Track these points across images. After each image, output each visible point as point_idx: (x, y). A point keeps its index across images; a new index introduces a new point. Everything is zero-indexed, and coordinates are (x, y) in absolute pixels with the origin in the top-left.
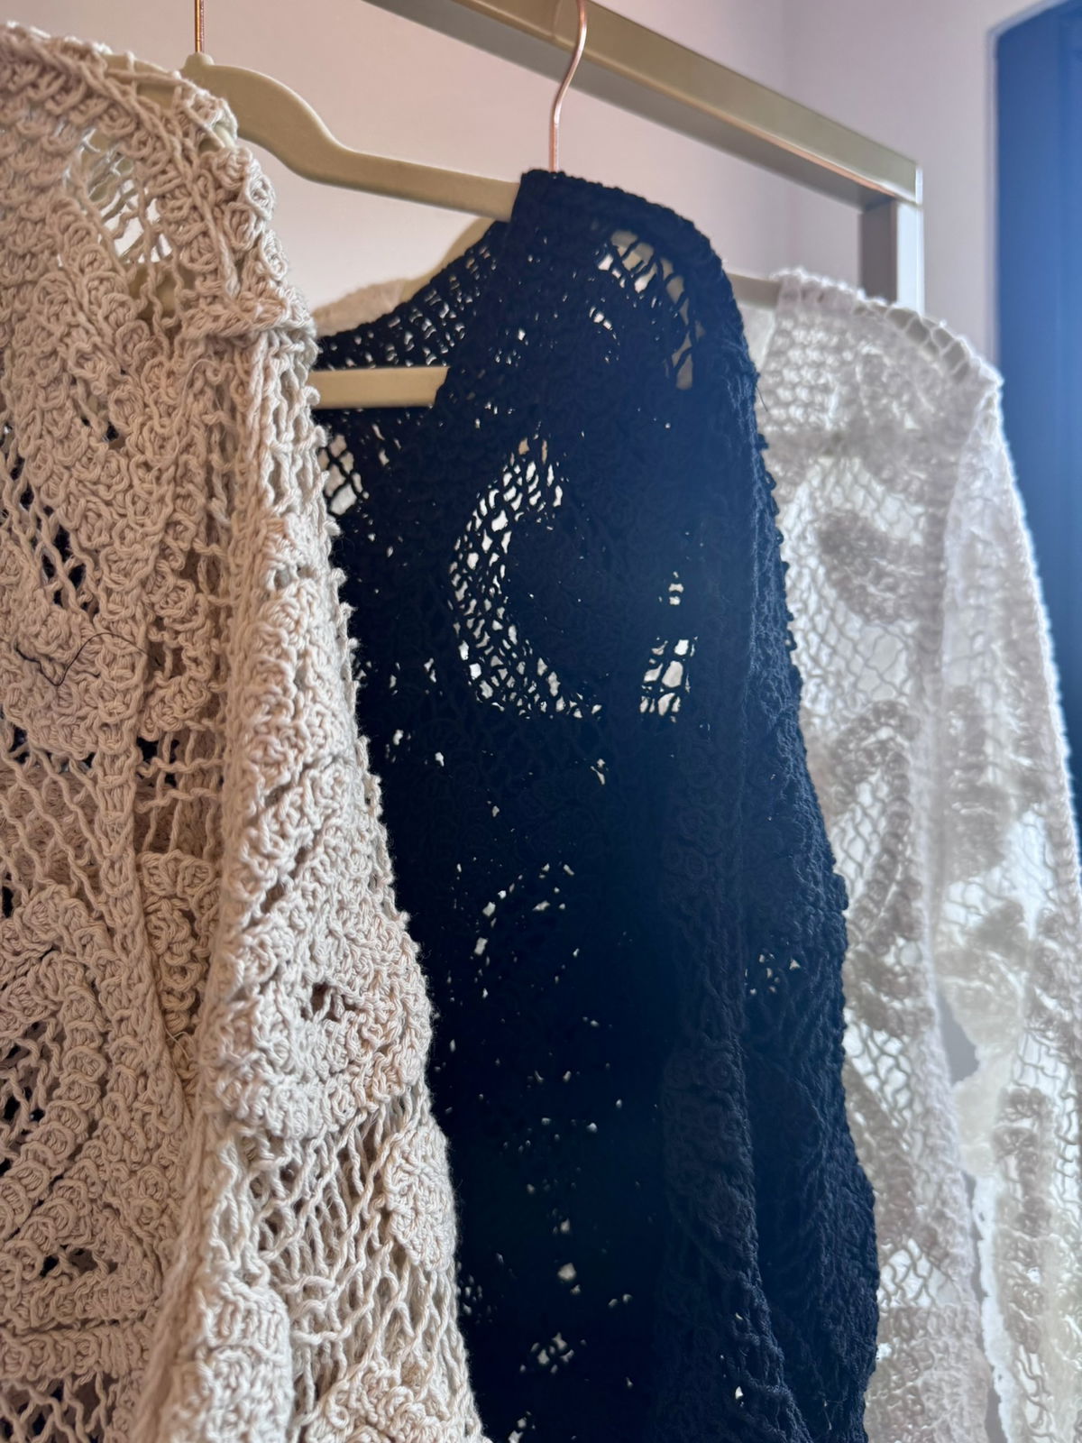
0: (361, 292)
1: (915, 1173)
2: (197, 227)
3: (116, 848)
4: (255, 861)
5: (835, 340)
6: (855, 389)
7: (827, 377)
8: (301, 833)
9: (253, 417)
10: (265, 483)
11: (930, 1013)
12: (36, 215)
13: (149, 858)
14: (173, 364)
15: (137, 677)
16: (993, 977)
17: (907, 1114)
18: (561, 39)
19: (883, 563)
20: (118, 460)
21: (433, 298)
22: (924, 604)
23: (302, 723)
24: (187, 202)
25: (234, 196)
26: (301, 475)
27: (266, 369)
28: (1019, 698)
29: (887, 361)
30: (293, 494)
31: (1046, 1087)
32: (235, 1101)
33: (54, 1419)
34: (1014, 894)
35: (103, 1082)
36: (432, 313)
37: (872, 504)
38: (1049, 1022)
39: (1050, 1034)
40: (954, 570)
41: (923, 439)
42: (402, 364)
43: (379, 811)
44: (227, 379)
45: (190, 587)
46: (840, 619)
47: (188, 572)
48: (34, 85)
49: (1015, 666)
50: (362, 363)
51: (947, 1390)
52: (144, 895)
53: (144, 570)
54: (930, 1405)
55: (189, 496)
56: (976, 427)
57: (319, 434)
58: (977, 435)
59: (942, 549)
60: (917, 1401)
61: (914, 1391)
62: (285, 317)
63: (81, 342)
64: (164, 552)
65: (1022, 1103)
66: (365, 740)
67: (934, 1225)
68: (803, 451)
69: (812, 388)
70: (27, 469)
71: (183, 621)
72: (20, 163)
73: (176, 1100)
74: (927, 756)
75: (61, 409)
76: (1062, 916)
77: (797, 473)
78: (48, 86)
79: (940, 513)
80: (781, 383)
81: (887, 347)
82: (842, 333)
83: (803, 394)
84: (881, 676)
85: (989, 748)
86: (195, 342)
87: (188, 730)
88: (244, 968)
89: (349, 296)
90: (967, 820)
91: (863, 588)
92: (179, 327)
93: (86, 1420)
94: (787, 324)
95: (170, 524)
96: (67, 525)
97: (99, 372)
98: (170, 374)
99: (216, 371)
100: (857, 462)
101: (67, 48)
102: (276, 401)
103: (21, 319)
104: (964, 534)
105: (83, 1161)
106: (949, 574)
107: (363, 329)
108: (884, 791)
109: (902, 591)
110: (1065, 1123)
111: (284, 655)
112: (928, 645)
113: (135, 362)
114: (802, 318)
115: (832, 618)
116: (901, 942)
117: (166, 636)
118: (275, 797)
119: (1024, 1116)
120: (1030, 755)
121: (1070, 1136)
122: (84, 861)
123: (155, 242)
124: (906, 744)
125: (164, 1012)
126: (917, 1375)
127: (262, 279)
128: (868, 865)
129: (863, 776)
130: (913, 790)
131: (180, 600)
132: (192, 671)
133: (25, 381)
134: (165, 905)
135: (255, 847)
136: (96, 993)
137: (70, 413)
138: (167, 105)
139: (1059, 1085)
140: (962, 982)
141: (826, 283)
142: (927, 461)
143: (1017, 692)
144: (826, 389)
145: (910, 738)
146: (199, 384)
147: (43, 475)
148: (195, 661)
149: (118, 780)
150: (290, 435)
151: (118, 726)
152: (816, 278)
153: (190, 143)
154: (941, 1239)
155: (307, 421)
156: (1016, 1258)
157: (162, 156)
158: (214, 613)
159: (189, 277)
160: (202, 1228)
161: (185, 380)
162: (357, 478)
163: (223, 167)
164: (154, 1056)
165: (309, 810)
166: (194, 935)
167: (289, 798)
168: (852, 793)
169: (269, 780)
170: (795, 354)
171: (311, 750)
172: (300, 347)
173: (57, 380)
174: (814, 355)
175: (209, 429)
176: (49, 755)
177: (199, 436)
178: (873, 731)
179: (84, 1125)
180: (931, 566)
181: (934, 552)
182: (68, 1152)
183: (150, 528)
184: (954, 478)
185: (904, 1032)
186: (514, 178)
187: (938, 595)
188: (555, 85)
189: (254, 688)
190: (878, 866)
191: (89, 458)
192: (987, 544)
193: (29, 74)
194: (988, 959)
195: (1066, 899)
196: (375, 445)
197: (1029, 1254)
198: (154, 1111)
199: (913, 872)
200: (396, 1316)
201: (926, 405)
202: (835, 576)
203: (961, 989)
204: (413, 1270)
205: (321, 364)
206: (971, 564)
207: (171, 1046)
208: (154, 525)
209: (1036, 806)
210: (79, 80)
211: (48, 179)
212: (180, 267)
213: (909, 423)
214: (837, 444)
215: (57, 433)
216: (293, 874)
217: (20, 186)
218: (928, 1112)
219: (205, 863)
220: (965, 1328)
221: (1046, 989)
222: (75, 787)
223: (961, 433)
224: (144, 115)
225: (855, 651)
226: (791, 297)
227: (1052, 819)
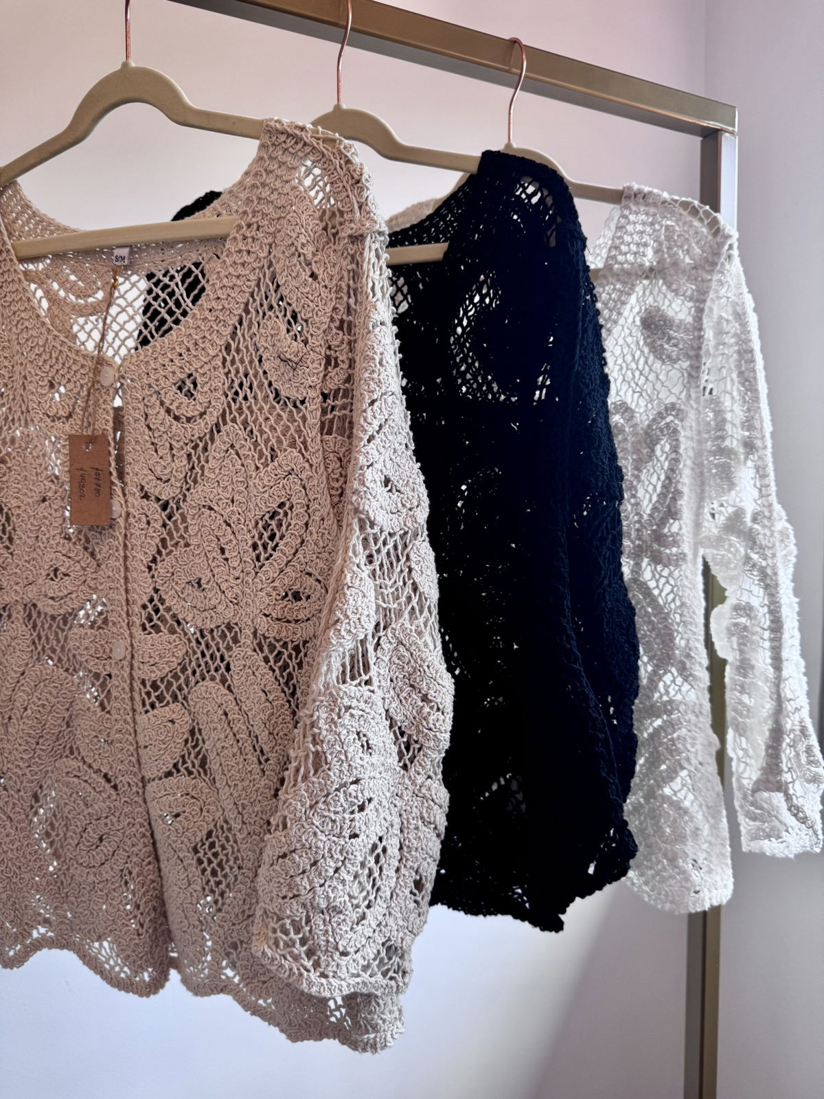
0: (414, 206)
1: (675, 634)
2: (345, 194)
3: (314, 433)
4: (365, 425)
5: (651, 219)
6: (660, 244)
7: (646, 238)
8: (381, 418)
9: (365, 266)
10: (369, 290)
11: (685, 555)
12: (285, 192)
13: (326, 437)
14: (336, 247)
15: (322, 368)
16: (732, 549)
17: (673, 606)
18: (514, 70)
19: (671, 332)
20: (315, 285)
21: (444, 211)
22: (692, 353)
23: (381, 377)
24: (341, 185)
25: (358, 182)
26: (382, 288)
27: (370, 247)
28: (745, 402)
29: (677, 228)
30: (379, 295)
31: (755, 602)
32: (359, 504)
33: (285, 656)
34: (742, 504)
35: (307, 524)
36: (443, 218)
37: (667, 302)
38: (754, 566)
39: (755, 573)
40: (709, 334)
41: (695, 268)
42: (430, 243)
43: (409, 423)
44: (356, 252)
45: (341, 333)
46: (650, 362)
47: (340, 328)
48: (285, 142)
49: (743, 384)
50: (412, 243)
51: (689, 740)
52: (324, 451)
53: (325, 327)
54: (680, 746)
55: (341, 298)
56: (722, 260)
57: (389, 272)
58: (723, 264)
59: (702, 324)
60: (674, 745)
61: (672, 740)
62: (377, 227)
63: (303, 239)
64: (332, 319)
65: (740, 609)
66: (405, 397)
67: (685, 660)
68: (633, 277)
69: (638, 245)
70: (282, 289)
71: (338, 346)
72: (279, 172)
73: (335, 526)
74: (691, 429)
75: (295, 265)
76: (763, 512)
77: (630, 288)
78: (290, 142)
79: (702, 306)
80: (622, 243)
81: (677, 221)
82: (654, 215)
83: (633, 248)
84: (670, 391)
85: (728, 427)
86: (344, 238)
87: (339, 389)
88: (362, 460)
89: (407, 209)
90: (716, 466)
91: (662, 346)
92: (337, 233)
93: (296, 658)
94: (626, 212)
95: (335, 309)
96: (297, 310)
97: (309, 251)
98: (335, 251)
99: (352, 249)
100: (661, 282)
101: (296, 127)
102: (374, 259)
103: (279, 231)
104: (715, 317)
105: (298, 555)
106: (706, 336)
107: (413, 227)
108: (667, 448)
109: (681, 346)
110: (763, 620)
111: (375, 353)
112: (693, 373)
113: (321, 247)
114: (634, 208)
115: (646, 362)
116: (671, 521)
117: (332, 352)
118: (372, 403)
119: (741, 616)
120: (748, 430)
121: (765, 627)
122: (302, 440)
123: (329, 200)
124: (679, 423)
125: (331, 496)
126: (674, 732)
127: (369, 213)
128: (659, 485)
129: (657, 441)
130: (683, 447)
131: (338, 338)
132: (342, 365)
133: (281, 256)
134: (331, 455)
135: (365, 420)
136: (305, 489)
137: (298, 267)
138: (334, 147)
139: (761, 599)
140: (715, 552)
141: (647, 189)
142: (696, 279)
143: (744, 398)
144: (646, 245)
145: (682, 420)
146: (345, 255)
147: (288, 291)
148: (343, 361)
149: (315, 407)
150: (378, 272)
151: (315, 387)
152: (643, 187)
153: (342, 162)
154: (688, 666)
155: (384, 267)
156: (735, 689)
157: (332, 167)
158: (350, 343)
159: (342, 213)
160: (346, 551)
161: (340, 253)
162: (409, 297)
163: (355, 171)
164: (327, 510)
165: (383, 410)
166: (341, 466)
167: (376, 404)
168: (653, 451)
169: (370, 397)
170: (630, 228)
171: (384, 388)
172: (382, 238)
173: (293, 254)
174: (639, 227)
175: (349, 271)
176: (289, 399)
177: (345, 274)
178: (663, 418)
179: (299, 541)
180: (696, 334)
181: (698, 327)
182: (293, 551)
183: (327, 311)
184: (709, 288)
185: (671, 565)
186: (480, 155)
187: (700, 348)
188: (513, 90)
189: (364, 365)
190: (664, 486)
191: (305, 284)
192: (727, 321)
193: (283, 138)
194: (729, 540)
195: (766, 504)
196: (418, 281)
197: (742, 686)
198: (326, 532)
199: (680, 487)
200: (413, 608)
201: (698, 251)
202: (648, 341)
203: (713, 555)
204: (420, 596)
205: (392, 244)
206: (719, 332)
207: (334, 508)
208: (329, 309)
209: (751, 456)
210: (301, 139)
211: (290, 178)
212: (339, 209)
213: (688, 260)
214: (650, 273)
215: (293, 275)
216: (378, 432)
217: (279, 181)
218: (683, 604)
219: (346, 439)
220: (701, 712)
221: (752, 549)
222: (299, 410)
223: (714, 264)
224: (325, 152)
225: (658, 378)
226: (628, 197)
227: (760, 463)
